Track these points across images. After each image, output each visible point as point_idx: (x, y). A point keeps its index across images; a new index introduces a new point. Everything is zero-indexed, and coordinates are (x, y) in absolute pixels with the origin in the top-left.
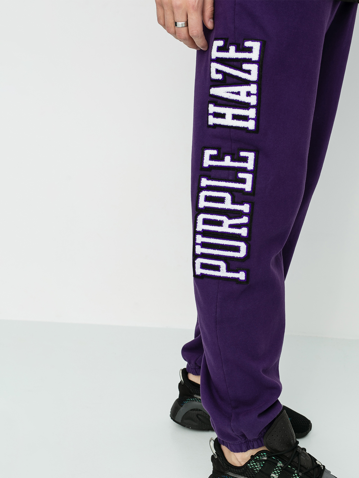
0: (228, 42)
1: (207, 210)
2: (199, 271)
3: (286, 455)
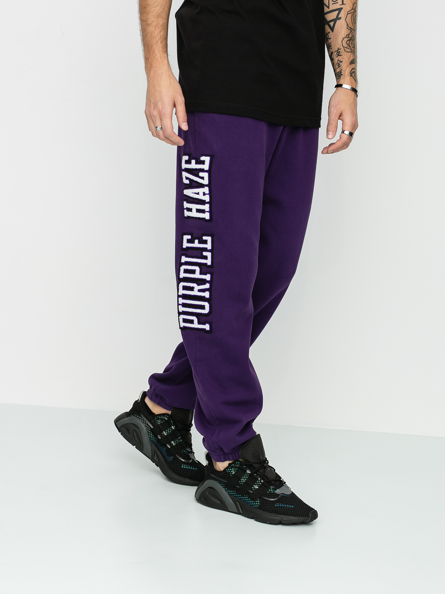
0: (191, 157)
1: (186, 280)
2: (183, 324)
3: (254, 465)
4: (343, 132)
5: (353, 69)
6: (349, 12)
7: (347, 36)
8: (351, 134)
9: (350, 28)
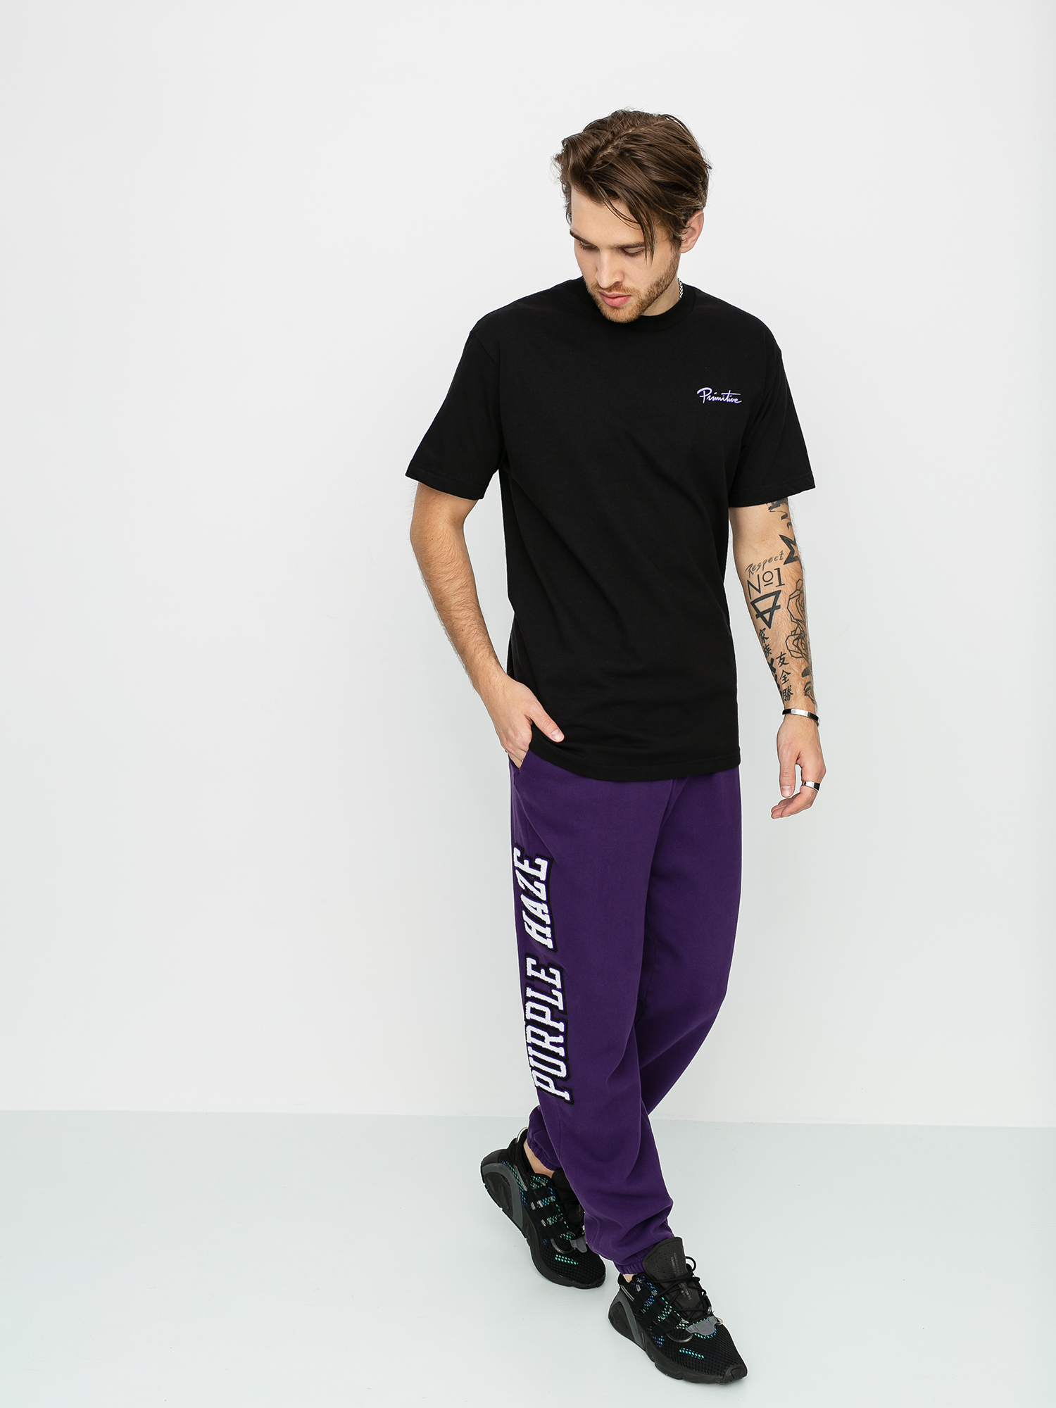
0: (524, 854)
4: (804, 783)
5: (809, 683)
6: (792, 596)
7: (793, 633)
8: (817, 786)
9: (797, 620)
